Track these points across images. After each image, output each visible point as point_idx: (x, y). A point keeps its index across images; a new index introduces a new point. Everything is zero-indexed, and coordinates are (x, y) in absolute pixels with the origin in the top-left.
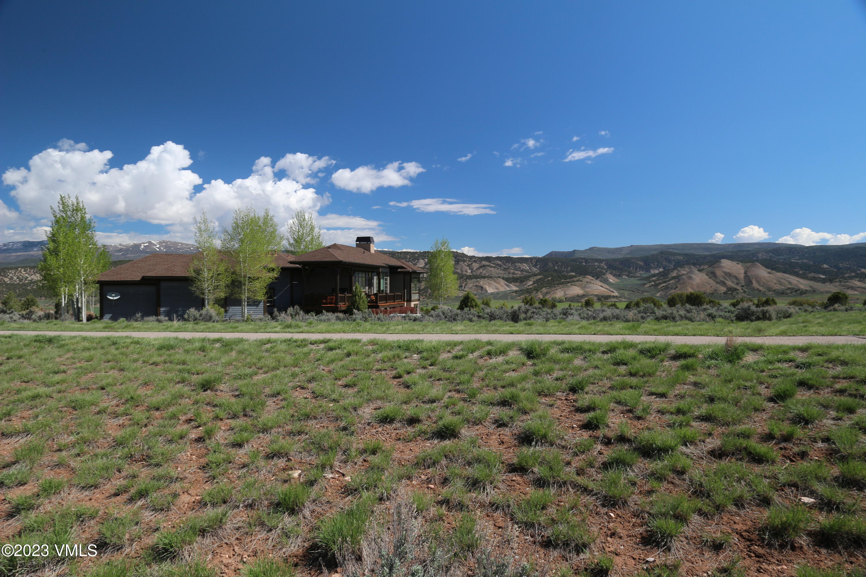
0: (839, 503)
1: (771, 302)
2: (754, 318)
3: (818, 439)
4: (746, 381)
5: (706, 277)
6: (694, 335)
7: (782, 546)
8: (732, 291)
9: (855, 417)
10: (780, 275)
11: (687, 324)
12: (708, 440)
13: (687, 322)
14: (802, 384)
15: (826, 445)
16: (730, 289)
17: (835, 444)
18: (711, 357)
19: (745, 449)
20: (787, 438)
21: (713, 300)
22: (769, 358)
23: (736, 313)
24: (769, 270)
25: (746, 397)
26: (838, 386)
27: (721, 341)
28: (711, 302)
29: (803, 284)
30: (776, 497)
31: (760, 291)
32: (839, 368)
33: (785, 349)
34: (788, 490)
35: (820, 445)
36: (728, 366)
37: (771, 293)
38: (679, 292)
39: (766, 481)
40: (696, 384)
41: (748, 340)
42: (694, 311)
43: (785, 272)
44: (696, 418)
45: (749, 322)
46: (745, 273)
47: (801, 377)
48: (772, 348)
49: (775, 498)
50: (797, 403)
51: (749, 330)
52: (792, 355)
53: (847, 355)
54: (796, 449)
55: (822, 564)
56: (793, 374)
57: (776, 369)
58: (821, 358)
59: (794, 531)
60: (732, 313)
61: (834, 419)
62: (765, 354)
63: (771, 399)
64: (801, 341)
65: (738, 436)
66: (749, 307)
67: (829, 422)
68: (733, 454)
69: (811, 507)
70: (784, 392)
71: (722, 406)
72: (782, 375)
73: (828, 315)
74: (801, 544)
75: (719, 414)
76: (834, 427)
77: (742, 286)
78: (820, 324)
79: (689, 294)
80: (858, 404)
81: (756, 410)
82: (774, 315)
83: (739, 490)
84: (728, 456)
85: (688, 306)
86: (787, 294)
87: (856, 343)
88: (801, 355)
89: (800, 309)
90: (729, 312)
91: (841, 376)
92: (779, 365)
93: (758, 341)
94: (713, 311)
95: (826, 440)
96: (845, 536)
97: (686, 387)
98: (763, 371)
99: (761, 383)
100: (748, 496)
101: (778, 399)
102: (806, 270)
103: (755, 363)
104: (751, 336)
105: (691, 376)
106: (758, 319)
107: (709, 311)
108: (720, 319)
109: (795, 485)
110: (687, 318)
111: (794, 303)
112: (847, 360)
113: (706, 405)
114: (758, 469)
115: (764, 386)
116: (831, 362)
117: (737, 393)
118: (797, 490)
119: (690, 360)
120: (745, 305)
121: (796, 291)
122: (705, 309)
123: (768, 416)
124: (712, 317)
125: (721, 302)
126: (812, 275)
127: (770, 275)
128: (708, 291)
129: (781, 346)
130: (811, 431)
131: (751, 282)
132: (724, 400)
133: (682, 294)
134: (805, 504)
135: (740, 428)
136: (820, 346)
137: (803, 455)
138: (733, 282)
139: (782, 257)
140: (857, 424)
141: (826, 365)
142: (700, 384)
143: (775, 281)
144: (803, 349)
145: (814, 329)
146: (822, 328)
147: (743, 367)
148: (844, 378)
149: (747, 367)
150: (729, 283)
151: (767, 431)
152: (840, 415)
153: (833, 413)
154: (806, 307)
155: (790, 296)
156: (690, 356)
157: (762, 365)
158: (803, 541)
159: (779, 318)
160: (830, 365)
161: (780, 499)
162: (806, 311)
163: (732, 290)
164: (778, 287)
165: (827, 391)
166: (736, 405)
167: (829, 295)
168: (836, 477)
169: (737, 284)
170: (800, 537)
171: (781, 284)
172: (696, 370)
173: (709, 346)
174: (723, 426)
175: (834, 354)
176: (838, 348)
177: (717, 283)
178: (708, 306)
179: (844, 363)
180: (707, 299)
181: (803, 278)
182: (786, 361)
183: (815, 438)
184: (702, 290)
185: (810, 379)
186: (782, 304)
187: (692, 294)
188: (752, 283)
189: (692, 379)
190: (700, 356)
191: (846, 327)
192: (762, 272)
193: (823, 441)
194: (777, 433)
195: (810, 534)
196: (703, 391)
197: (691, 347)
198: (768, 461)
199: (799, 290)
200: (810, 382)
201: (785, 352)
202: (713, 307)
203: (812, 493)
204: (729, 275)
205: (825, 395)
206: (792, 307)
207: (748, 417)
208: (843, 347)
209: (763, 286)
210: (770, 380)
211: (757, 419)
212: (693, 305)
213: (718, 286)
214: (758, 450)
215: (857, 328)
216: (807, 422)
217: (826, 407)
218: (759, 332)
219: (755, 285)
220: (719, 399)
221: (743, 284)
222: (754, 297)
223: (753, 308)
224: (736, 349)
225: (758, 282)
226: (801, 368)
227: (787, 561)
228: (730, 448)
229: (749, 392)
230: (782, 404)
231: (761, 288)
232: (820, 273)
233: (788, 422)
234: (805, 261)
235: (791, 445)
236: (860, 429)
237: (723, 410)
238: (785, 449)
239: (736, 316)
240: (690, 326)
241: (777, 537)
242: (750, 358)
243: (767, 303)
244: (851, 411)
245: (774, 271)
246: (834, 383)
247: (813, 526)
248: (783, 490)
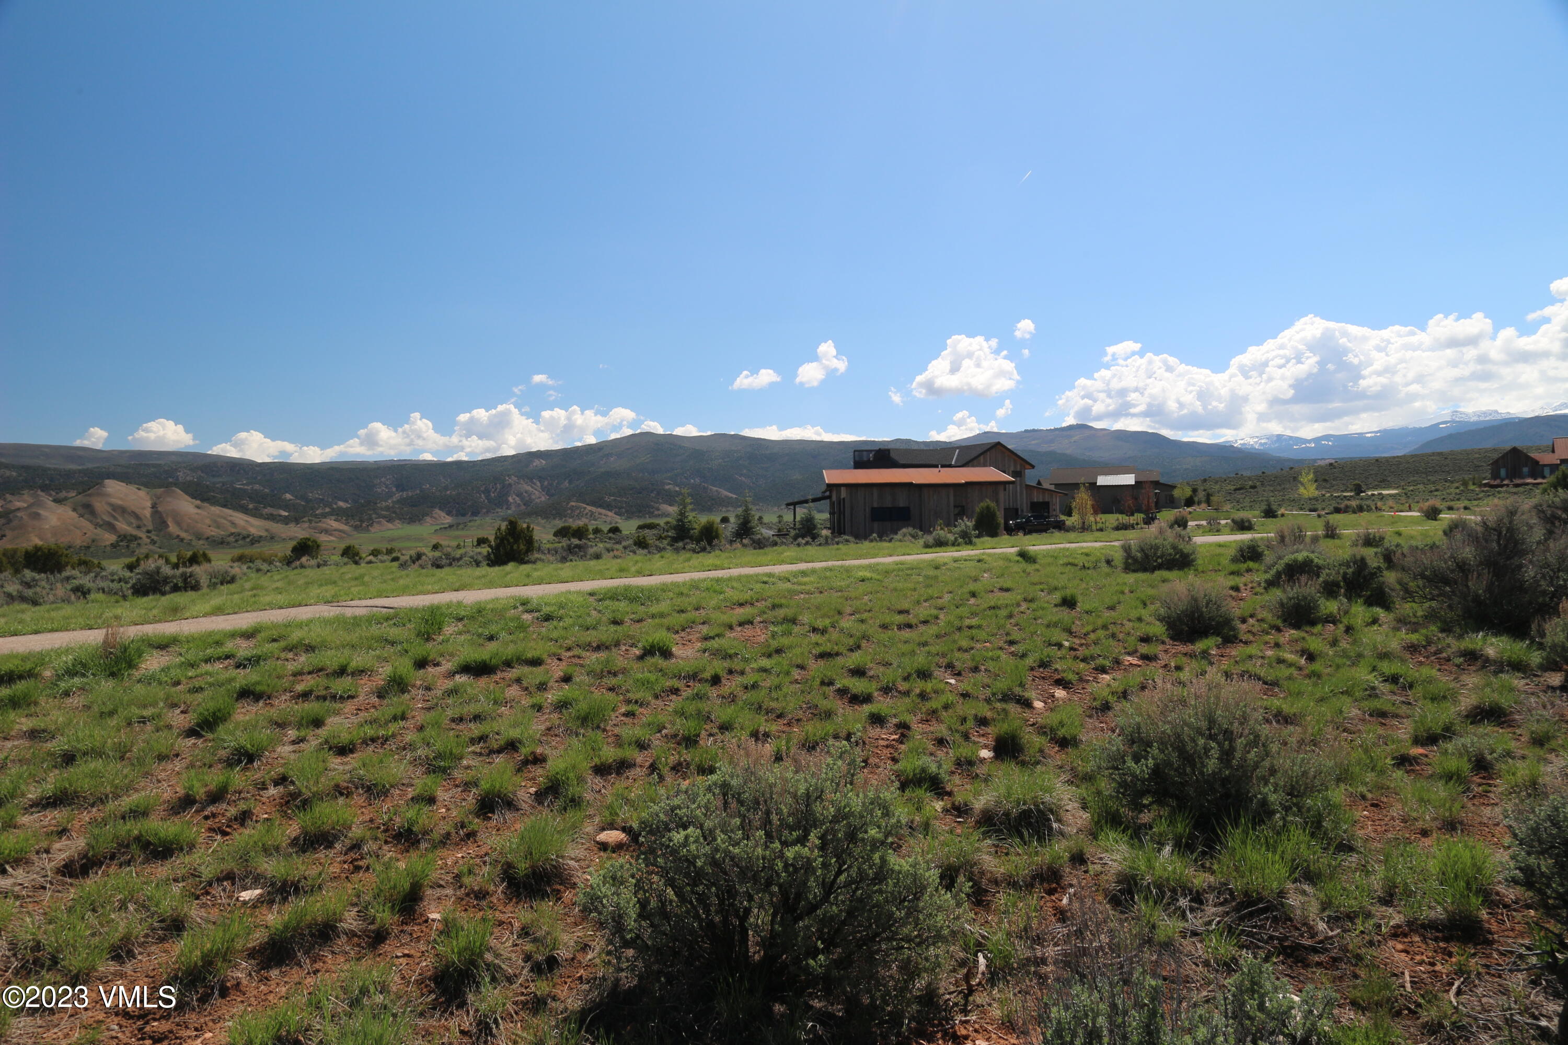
0: (299, 881)
1: (201, 559)
2: (167, 588)
3: (268, 782)
4: (145, 707)
5: (74, 514)
6: (36, 632)
7: (203, 1000)
8: (130, 541)
9: (323, 732)
10: (216, 510)
11: (23, 611)
12: (57, 846)
13: (24, 606)
14: (247, 694)
15: (281, 789)
16: (125, 536)
17: (292, 783)
18: (71, 673)
19: (138, 839)
20: (217, 796)
21: (88, 558)
22: (189, 657)
23: (132, 582)
24: (198, 502)
25: (143, 738)
26: (300, 688)
27: (95, 637)
28: (82, 563)
29: (255, 526)
30: (195, 912)
31: (182, 540)
32: (303, 658)
33: (217, 638)
34: (216, 890)
35: (273, 791)
36: (107, 685)
37: (201, 542)
38: (9, 547)
39: (176, 889)
40: (33, 734)
41: (149, 629)
42: (43, 583)
43: (225, 506)
44: (31, 806)
45: (158, 596)
46: (154, 506)
47: (244, 682)
48: (194, 639)
49: (193, 913)
50: (235, 728)
51: (155, 612)
52: (229, 646)
53: (313, 635)
54: (232, 811)
55: (271, 997)
56: (231, 680)
57: (202, 675)
58: (275, 645)
59: (224, 960)
60: (126, 583)
61: (293, 743)
62: (183, 651)
63: (192, 733)
64: (245, 621)
65: (123, 818)
66: (158, 568)
67: (285, 750)
68: (113, 857)
69: (256, 904)
70: (214, 713)
71: (92, 766)
72: (211, 685)
73: (292, 574)
74: (238, 978)
75: (85, 785)
76: (293, 756)
77: (148, 532)
78: (278, 591)
79: (30, 548)
80: (328, 711)
81: (161, 758)
82: (204, 581)
83: (122, 924)
84: (101, 864)
85: (28, 574)
86: (228, 543)
87: (326, 614)
88: (244, 644)
89: (249, 568)
90: (120, 580)
91: (306, 669)
92: (208, 667)
93: (169, 628)
94: (85, 581)
95: (282, 780)
96: (306, 932)
97: (9, 744)
98: (178, 683)
99: (174, 705)
100: (140, 930)
101: (202, 729)
102: (259, 502)
103: (163, 670)
104: (160, 621)
105: (23, 720)
106: (176, 589)
107: (76, 582)
108: (100, 596)
109: (230, 877)
110: (23, 599)
111: (241, 559)
112: (314, 643)
113: (57, 772)
114: (162, 870)
115: (178, 711)
116: (291, 650)
117: (123, 736)
118: (233, 884)
119: (20, 686)
120: (151, 565)
121: (244, 538)
122: (68, 579)
123: (185, 763)
124: (82, 592)
125: (104, 563)
126: (269, 510)
127: (199, 511)
128: (78, 542)
129: (210, 634)
130: (258, 772)
131: (164, 524)
132: (97, 753)
133: (15, 551)
134: (245, 903)
135: (127, 802)
136: (275, 626)
137: (244, 818)
138: (130, 524)
139: (220, 480)
140: (326, 742)
141: (283, 655)
142: (44, 731)
143: (208, 521)
144: (248, 635)
145: (268, 599)
146: (280, 596)
147: (139, 681)
148: (310, 673)
149: (148, 680)
150: (123, 526)
151: (181, 792)
152: (303, 734)
153: (292, 733)
154: (259, 563)
155: (235, 547)
156: (21, 677)
157: (175, 673)
158: (241, 971)
159: (213, 586)
160: (290, 655)
161: (203, 913)
162: (258, 570)
163: (127, 540)
164: (213, 532)
165: (284, 698)
166: (122, 758)
167: (293, 543)
168: (295, 839)
169: (139, 527)
170: (236, 966)
171: (218, 527)
172: (36, 703)
173: (67, 651)
174: (93, 805)
175: (296, 636)
176: (300, 625)
177: (97, 525)
178: (76, 573)
179: (310, 648)
180: (75, 559)
181: (254, 516)
182: (219, 659)
183: (263, 783)
184: (64, 540)
185: (258, 683)
186: (220, 561)
187: (37, 549)
188: (167, 526)
189: (26, 724)
190: (47, 673)
191: (315, 591)
192: (186, 506)
193: (276, 783)
194: (200, 792)
195: (252, 954)
196: (50, 745)
197: (25, 658)
198: (182, 849)
199: (248, 536)
200: (259, 688)
201: (218, 643)
202: (86, 574)
203: (257, 880)
204: (122, 510)
205: (283, 705)
206: (236, 564)
207: (146, 774)
208: (309, 622)
209: (186, 531)
210: (189, 698)
211: (163, 775)
212: (40, 571)
213: (99, 531)
214: (162, 834)
215: (328, 592)
216: (251, 758)
217: (281, 725)
218: (175, 612)
219: (173, 528)
220: (85, 754)
221: (150, 528)
222: (171, 551)
223: (167, 570)
224: (125, 649)
225: (178, 524)
226: (245, 667)
227: (213, 1021)
228: (105, 846)
229: (149, 727)
230: (210, 736)
231: (183, 535)
232: (280, 508)
233: (220, 766)
234: (257, 487)
235: (224, 806)
236: (330, 748)
237: (95, 774)
238: (214, 815)
239: (133, 587)
240: (30, 613)
241: (195, 987)
242: (153, 663)
243: (194, 560)
244: (318, 723)
245: (206, 504)
246: (293, 683)
247: (259, 937)
248: (208, 893)
